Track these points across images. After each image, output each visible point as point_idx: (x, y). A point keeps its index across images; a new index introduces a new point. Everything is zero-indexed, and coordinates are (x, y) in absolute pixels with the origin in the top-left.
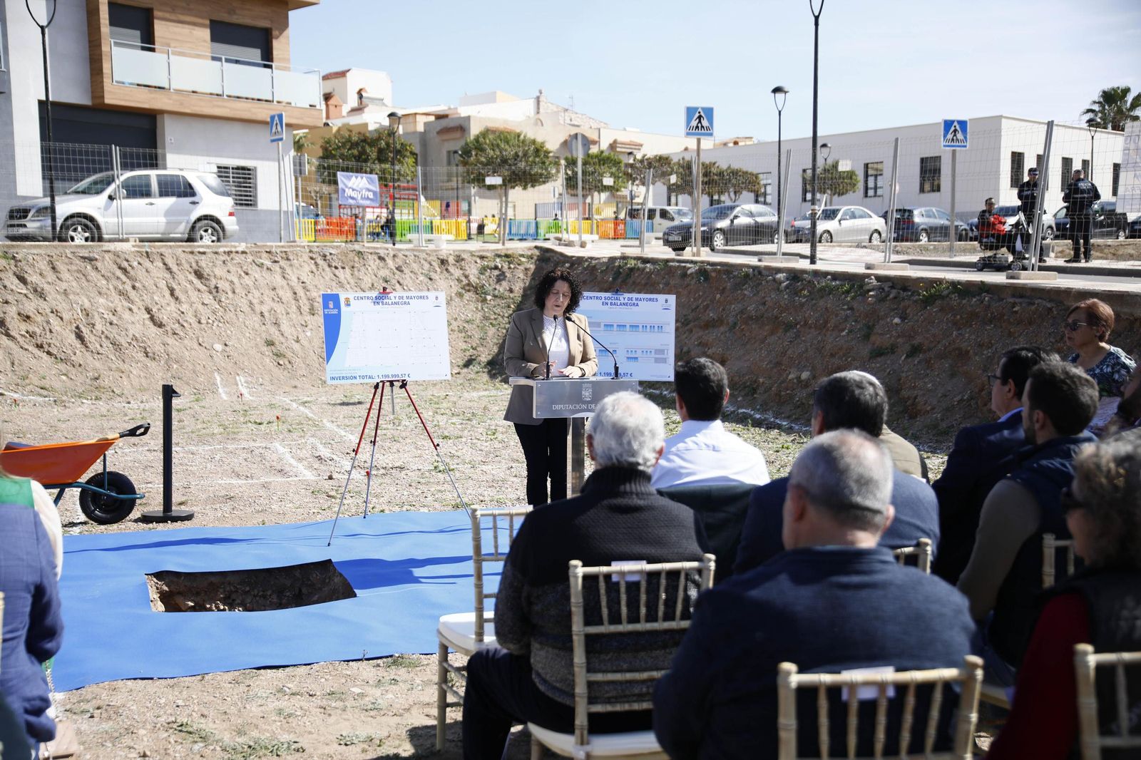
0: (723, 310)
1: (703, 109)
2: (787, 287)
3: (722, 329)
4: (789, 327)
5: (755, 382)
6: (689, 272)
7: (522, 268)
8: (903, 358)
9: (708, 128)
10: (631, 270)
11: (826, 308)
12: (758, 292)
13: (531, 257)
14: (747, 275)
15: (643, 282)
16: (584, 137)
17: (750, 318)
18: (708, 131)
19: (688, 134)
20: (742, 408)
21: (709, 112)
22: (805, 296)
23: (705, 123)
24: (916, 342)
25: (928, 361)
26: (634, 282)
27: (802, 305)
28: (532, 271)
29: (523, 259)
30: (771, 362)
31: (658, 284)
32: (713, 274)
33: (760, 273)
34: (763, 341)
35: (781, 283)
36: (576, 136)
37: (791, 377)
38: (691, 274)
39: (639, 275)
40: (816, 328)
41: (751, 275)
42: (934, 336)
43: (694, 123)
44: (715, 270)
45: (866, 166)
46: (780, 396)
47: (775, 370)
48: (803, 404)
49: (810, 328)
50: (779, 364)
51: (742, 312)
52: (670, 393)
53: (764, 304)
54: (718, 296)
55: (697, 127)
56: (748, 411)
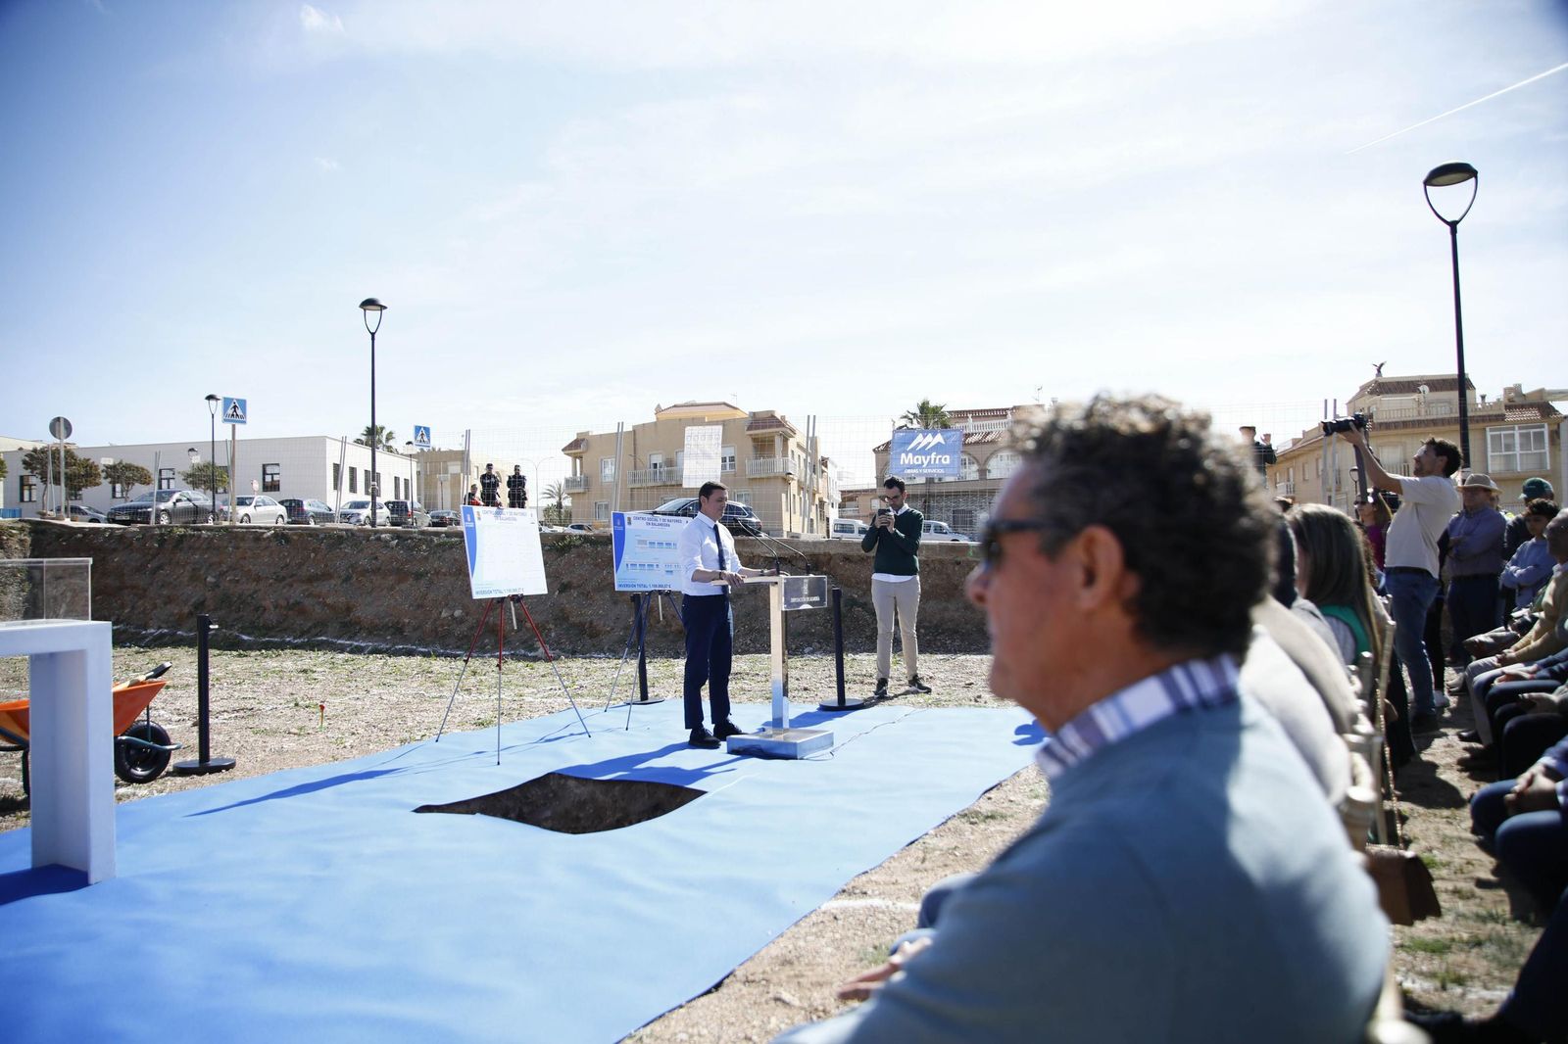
0: (326, 566)
1: (238, 400)
2: (397, 545)
3: (333, 582)
4: (418, 576)
5: (398, 623)
6: (265, 536)
7: (15, 539)
8: (557, 593)
9: (242, 417)
10: (181, 536)
11: (455, 560)
12: (362, 550)
13: (22, 530)
14: (340, 537)
15: (204, 546)
16: (66, 421)
17: (367, 571)
18: (242, 420)
19: (225, 420)
20: (398, 644)
21: (243, 403)
22: (424, 551)
23: (239, 412)
24: (565, 581)
25: (587, 595)
26: (190, 548)
27: (426, 558)
28: (29, 543)
29: (14, 531)
30: (411, 605)
31: (227, 547)
32: (295, 537)
33: (353, 534)
34: (392, 588)
35: (387, 542)
36: (59, 418)
37: (444, 615)
38: (268, 538)
39: (195, 541)
40: (450, 574)
41: (345, 536)
42: (580, 575)
43: (230, 411)
44: (296, 534)
45: (264, 466)
46: (437, 633)
47: (419, 612)
48: (466, 636)
49: (445, 575)
50: (420, 606)
51: (352, 566)
52: (294, 639)
53: (376, 558)
54: (312, 555)
55: (233, 415)
56: (409, 646)
